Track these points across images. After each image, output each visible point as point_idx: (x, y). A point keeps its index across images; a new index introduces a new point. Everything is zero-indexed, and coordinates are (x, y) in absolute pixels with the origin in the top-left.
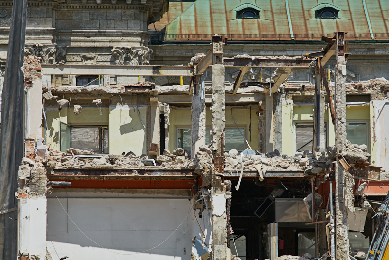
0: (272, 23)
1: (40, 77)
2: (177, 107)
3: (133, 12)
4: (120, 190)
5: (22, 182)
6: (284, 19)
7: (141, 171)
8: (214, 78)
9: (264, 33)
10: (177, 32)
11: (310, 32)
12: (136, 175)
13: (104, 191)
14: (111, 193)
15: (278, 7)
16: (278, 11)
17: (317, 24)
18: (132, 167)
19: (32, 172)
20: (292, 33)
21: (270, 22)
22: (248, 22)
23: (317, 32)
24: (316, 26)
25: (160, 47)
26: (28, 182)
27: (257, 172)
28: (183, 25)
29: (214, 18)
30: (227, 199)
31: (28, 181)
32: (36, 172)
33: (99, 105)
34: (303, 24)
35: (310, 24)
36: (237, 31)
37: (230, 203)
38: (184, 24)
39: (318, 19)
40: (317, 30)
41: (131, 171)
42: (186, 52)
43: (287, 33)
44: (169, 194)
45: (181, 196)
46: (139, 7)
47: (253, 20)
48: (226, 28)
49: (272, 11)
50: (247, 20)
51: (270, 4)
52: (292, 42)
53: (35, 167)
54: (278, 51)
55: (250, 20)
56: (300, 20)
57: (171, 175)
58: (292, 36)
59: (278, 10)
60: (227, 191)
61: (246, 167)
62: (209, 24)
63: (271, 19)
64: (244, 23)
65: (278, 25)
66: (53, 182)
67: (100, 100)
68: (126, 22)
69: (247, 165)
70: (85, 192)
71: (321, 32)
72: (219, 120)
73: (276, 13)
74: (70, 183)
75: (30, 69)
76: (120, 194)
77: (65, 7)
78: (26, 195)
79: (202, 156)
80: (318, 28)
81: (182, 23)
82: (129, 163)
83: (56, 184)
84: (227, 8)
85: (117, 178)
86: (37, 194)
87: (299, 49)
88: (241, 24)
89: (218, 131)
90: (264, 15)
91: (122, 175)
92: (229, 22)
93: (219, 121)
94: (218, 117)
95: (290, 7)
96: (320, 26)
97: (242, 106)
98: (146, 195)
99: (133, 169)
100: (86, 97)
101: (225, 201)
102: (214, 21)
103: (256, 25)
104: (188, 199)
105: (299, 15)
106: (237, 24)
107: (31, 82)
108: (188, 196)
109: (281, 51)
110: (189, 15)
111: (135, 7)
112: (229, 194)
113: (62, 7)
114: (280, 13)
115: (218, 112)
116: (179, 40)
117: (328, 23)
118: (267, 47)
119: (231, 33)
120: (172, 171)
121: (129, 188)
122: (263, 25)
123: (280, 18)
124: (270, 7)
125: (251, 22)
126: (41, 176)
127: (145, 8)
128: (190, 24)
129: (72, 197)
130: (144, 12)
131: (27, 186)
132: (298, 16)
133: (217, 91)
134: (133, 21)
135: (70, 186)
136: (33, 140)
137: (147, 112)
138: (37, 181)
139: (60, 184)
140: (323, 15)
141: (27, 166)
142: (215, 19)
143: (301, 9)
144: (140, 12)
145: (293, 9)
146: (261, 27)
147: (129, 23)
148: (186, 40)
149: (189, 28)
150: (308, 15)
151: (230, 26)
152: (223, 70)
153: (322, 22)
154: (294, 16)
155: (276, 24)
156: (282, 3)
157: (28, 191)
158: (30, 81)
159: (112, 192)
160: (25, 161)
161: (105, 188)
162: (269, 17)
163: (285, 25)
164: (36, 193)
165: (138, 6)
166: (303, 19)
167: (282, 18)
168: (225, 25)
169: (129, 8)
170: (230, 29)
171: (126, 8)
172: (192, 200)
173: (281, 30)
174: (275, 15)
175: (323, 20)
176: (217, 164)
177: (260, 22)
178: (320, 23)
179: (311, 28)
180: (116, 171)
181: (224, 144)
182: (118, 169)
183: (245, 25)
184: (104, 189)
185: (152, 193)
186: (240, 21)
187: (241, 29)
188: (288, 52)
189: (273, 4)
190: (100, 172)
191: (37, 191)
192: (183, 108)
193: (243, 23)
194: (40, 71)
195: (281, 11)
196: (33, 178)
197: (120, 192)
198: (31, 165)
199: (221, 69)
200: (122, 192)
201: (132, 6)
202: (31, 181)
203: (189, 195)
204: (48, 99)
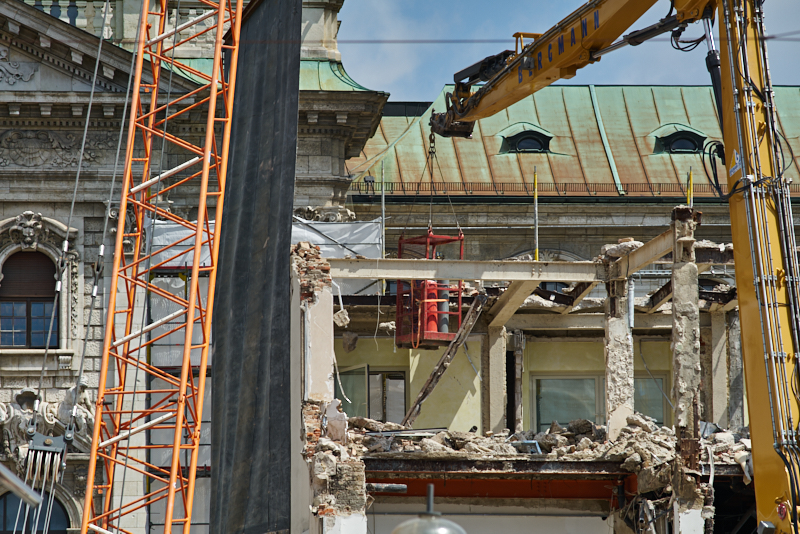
0: (577, 162)
1: (328, 282)
2: (533, 338)
3: (319, 140)
4: (473, 500)
5: (321, 485)
6: (598, 154)
7: (518, 464)
8: (679, 288)
9: (564, 181)
10: (394, 178)
11: (653, 180)
12: (510, 471)
13: (442, 502)
14: (456, 505)
15: (584, 130)
16: (585, 138)
17: (665, 164)
18: (501, 456)
19: (340, 466)
20: (618, 181)
21: (572, 159)
22: (530, 160)
23: (668, 181)
24: (662, 168)
25: (366, 208)
26: (334, 484)
27: (739, 466)
28: (402, 164)
29: (461, 151)
30: (706, 521)
31: (331, 484)
32: (346, 466)
33: (392, 332)
34: (638, 164)
35: (651, 164)
36: (510, 176)
37: (712, 528)
38: (404, 161)
39: (666, 155)
40: (666, 175)
41: (499, 464)
42: (416, 217)
43: (610, 181)
44: (564, 507)
45: (588, 512)
46: (332, 131)
47: (538, 155)
48: (488, 171)
49: (572, 138)
50: (526, 155)
51: (566, 123)
52: (620, 200)
53: (345, 456)
54: (596, 216)
55: (532, 154)
56: (630, 156)
57: (576, 472)
58: (620, 188)
59: (584, 135)
60: (705, 504)
61: (717, 457)
62: (453, 162)
63: (574, 153)
64: (522, 160)
65: (588, 166)
66: (374, 485)
67: (393, 323)
68: (306, 159)
69: (719, 453)
70: (407, 502)
71: (675, 181)
72: (688, 368)
73: (581, 142)
74: (405, 486)
75: (309, 269)
76: (475, 508)
77: (187, 129)
78: (331, 510)
79: (634, 435)
80: (667, 171)
81: (401, 159)
82: (491, 448)
83: (380, 489)
84: (484, 131)
85: (467, 477)
86: (348, 509)
87: (637, 214)
88: (516, 164)
89: (687, 389)
90: (559, 146)
91: (484, 472)
92: (492, 159)
93: (689, 371)
94: (687, 364)
95: (608, 131)
96: (670, 168)
97: (659, 336)
98: (521, 509)
99: (504, 459)
100: (364, 317)
101: (704, 523)
102: (462, 156)
103: (547, 165)
104: (600, 518)
105: (626, 146)
106: (509, 162)
107: (312, 293)
108: (601, 513)
109: (601, 216)
110: (411, 145)
111: (323, 131)
112: (709, 510)
113: (181, 130)
114: (589, 141)
115: (687, 353)
116: (401, 193)
117: (686, 162)
118: (575, 208)
119: (498, 180)
120: (578, 464)
121: (489, 496)
122: (558, 165)
123: (590, 151)
124: (567, 129)
125: (536, 160)
126: (356, 474)
127: (342, 133)
128: (416, 162)
129: (384, 513)
130: (340, 141)
131: (331, 492)
132: (624, 148)
133: (684, 314)
134: (318, 158)
135: (405, 492)
136: (317, 403)
137: (483, 347)
138: (348, 483)
139: (387, 488)
140: (673, 146)
141: (329, 454)
142: (464, 153)
143: (630, 133)
144: (333, 139)
145: (613, 135)
146: (555, 169)
147: (311, 161)
148: (414, 193)
149: (415, 169)
150: (644, 146)
151: (494, 166)
152: (695, 274)
153: (674, 160)
154: (616, 148)
155: (584, 164)
156: (589, 122)
157: (333, 502)
158: (311, 290)
159: (458, 503)
160: (324, 444)
161: (445, 496)
162: (569, 150)
163: (603, 167)
164: (349, 506)
165: (329, 128)
166: (636, 154)
167: (595, 152)
168: (486, 165)
169: (311, 131)
170: (496, 173)
171: (305, 131)
172: (611, 519)
173: (596, 175)
174: (579, 145)
175: (675, 157)
176: (687, 453)
177: (552, 159)
178: (669, 161)
179: (655, 172)
180: (471, 463)
181: (700, 414)
182: (476, 458)
183: (525, 166)
184: (442, 498)
185: (533, 505)
186: (513, 156)
187: (517, 173)
188: (614, 218)
189: (572, 125)
190: (442, 465)
191: (349, 503)
192: (546, 339)
193: (518, 160)
194: (327, 271)
195: (591, 138)
196: (341, 478)
197: (472, 504)
198: (336, 454)
199: (692, 271)
200: (477, 503)
201: (317, 128)
202: (337, 484)
203: (603, 510)
204: (341, 325)
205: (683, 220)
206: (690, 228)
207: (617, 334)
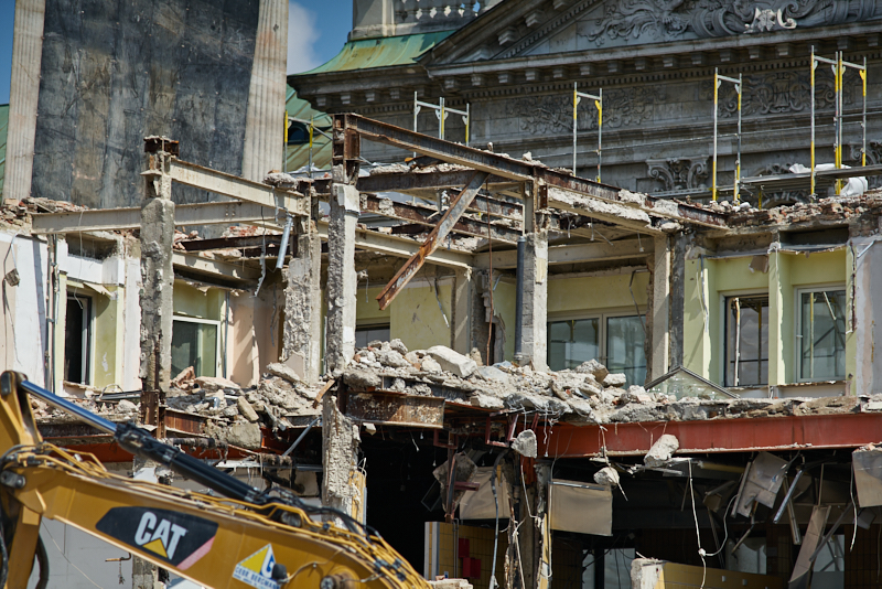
8: (144, 227)
30: (160, 479)
72: (150, 313)
89: (148, 336)
94: (149, 309)
115: (149, 298)
133: (149, 254)
137: (454, 291)
152: (160, 211)
176: (147, 406)
199: (158, 207)
205: (153, 152)
206: (160, 160)
207: (295, 276)
